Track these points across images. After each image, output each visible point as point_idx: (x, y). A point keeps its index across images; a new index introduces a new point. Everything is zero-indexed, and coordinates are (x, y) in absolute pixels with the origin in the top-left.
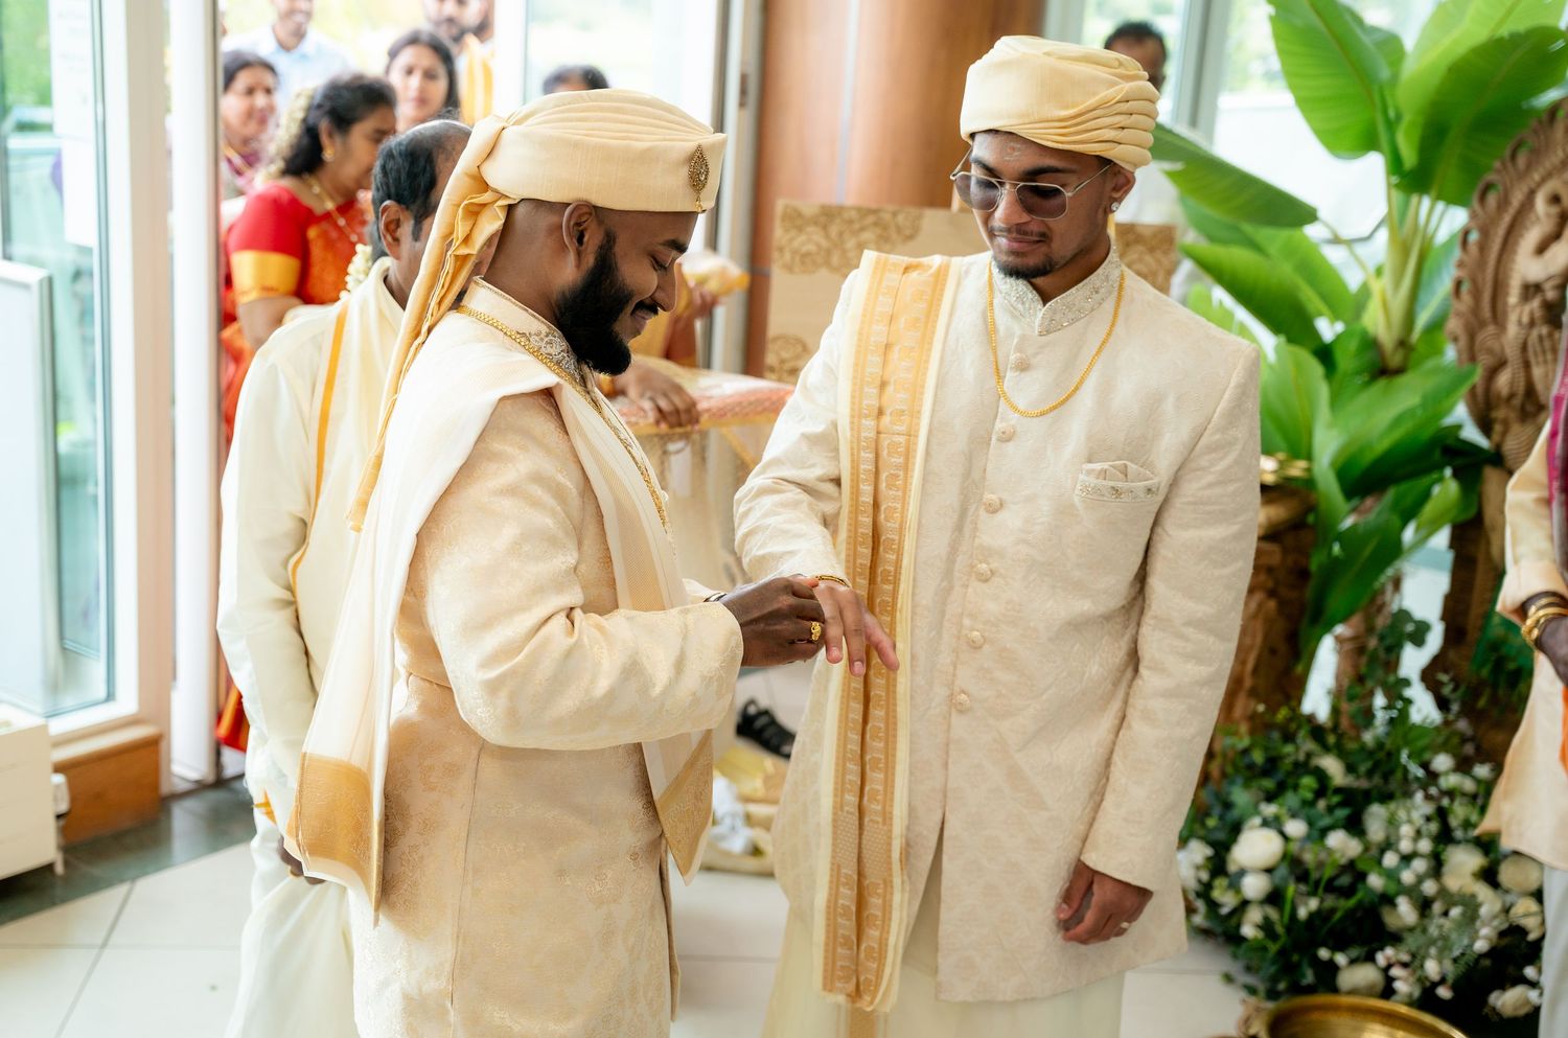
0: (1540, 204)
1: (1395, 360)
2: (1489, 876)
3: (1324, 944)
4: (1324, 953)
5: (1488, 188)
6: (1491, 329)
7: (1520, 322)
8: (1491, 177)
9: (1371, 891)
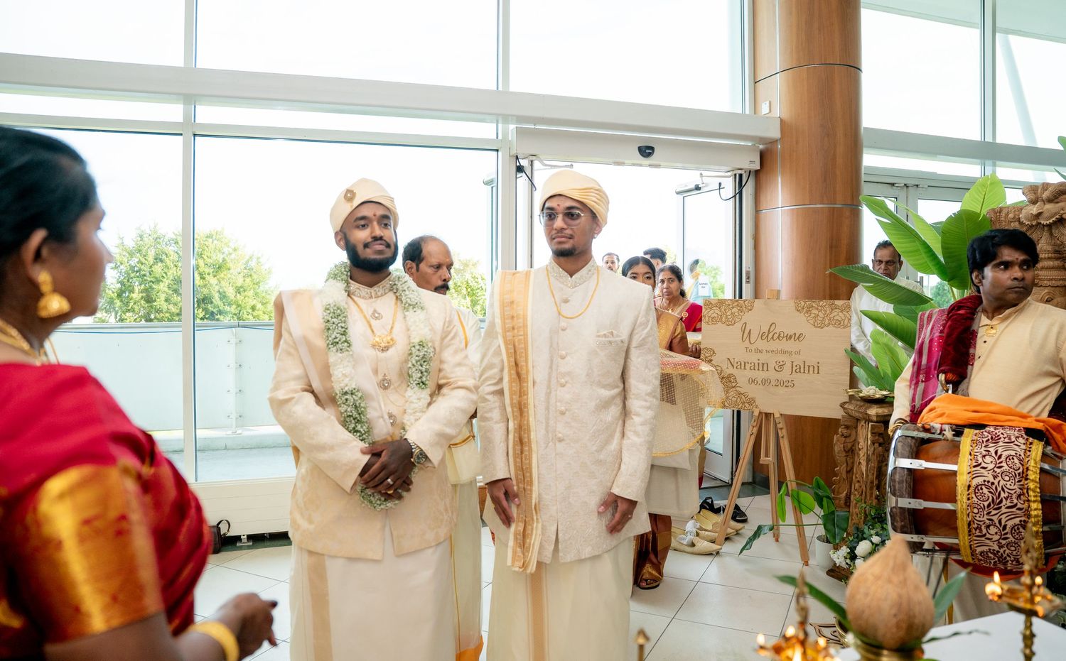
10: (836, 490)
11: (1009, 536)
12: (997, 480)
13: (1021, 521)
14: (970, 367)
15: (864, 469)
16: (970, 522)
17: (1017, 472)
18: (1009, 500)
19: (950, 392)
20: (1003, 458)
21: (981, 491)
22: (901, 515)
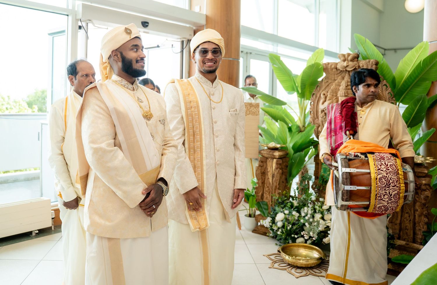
0: (322, 95)
1: (303, 129)
2: (323, 218)
3: (293, 234)
4: (293, 236)
5: (313, 94)
6: (317, 119)
7: (321, 117)
8: (314, 92)
9: (301, 222)
10: (257, 191)
11: (392, 198)
12: (388, 175)
13: (397, 192)
14: (357, 128)
15: (271, 180)
16: (377, 194)
17: (395, 171)
18: (393, 183)
19: (352, 138)
20: (389, 166)
21: (382, 180)
22: (347, 193)
